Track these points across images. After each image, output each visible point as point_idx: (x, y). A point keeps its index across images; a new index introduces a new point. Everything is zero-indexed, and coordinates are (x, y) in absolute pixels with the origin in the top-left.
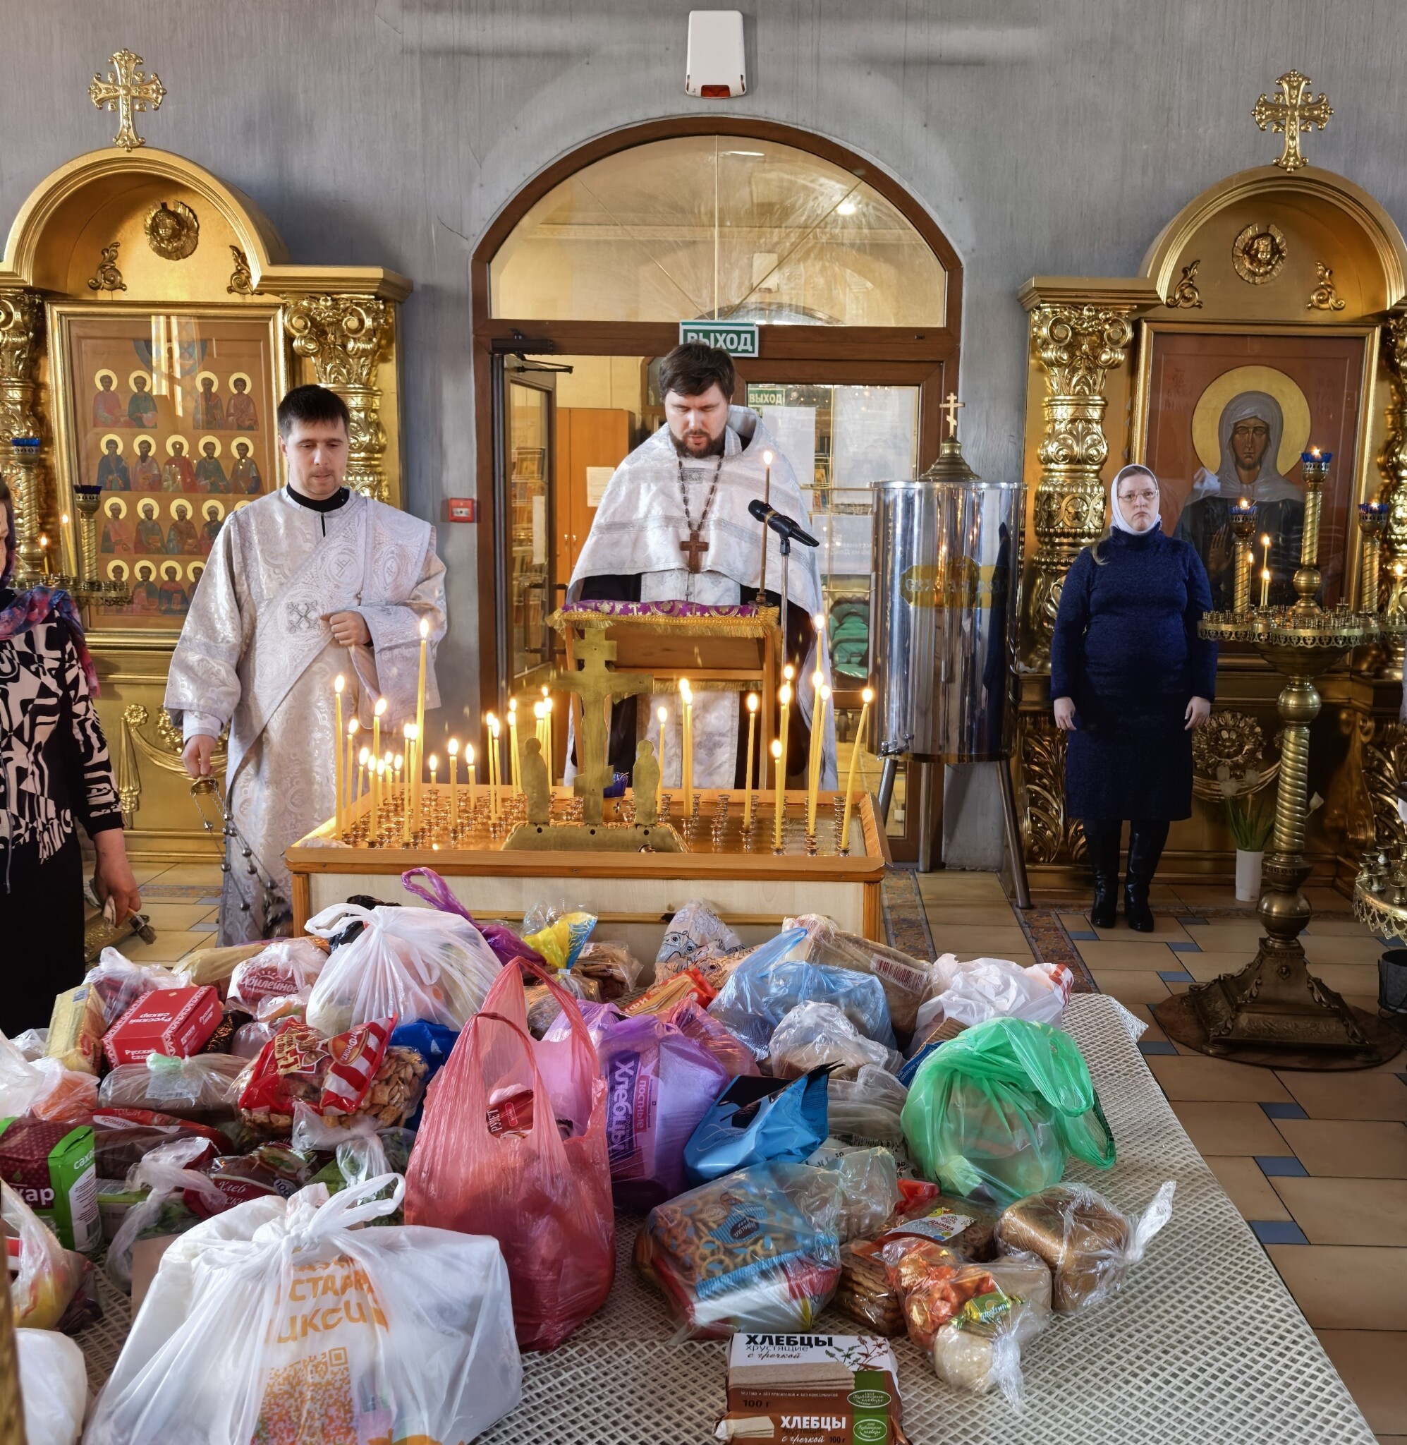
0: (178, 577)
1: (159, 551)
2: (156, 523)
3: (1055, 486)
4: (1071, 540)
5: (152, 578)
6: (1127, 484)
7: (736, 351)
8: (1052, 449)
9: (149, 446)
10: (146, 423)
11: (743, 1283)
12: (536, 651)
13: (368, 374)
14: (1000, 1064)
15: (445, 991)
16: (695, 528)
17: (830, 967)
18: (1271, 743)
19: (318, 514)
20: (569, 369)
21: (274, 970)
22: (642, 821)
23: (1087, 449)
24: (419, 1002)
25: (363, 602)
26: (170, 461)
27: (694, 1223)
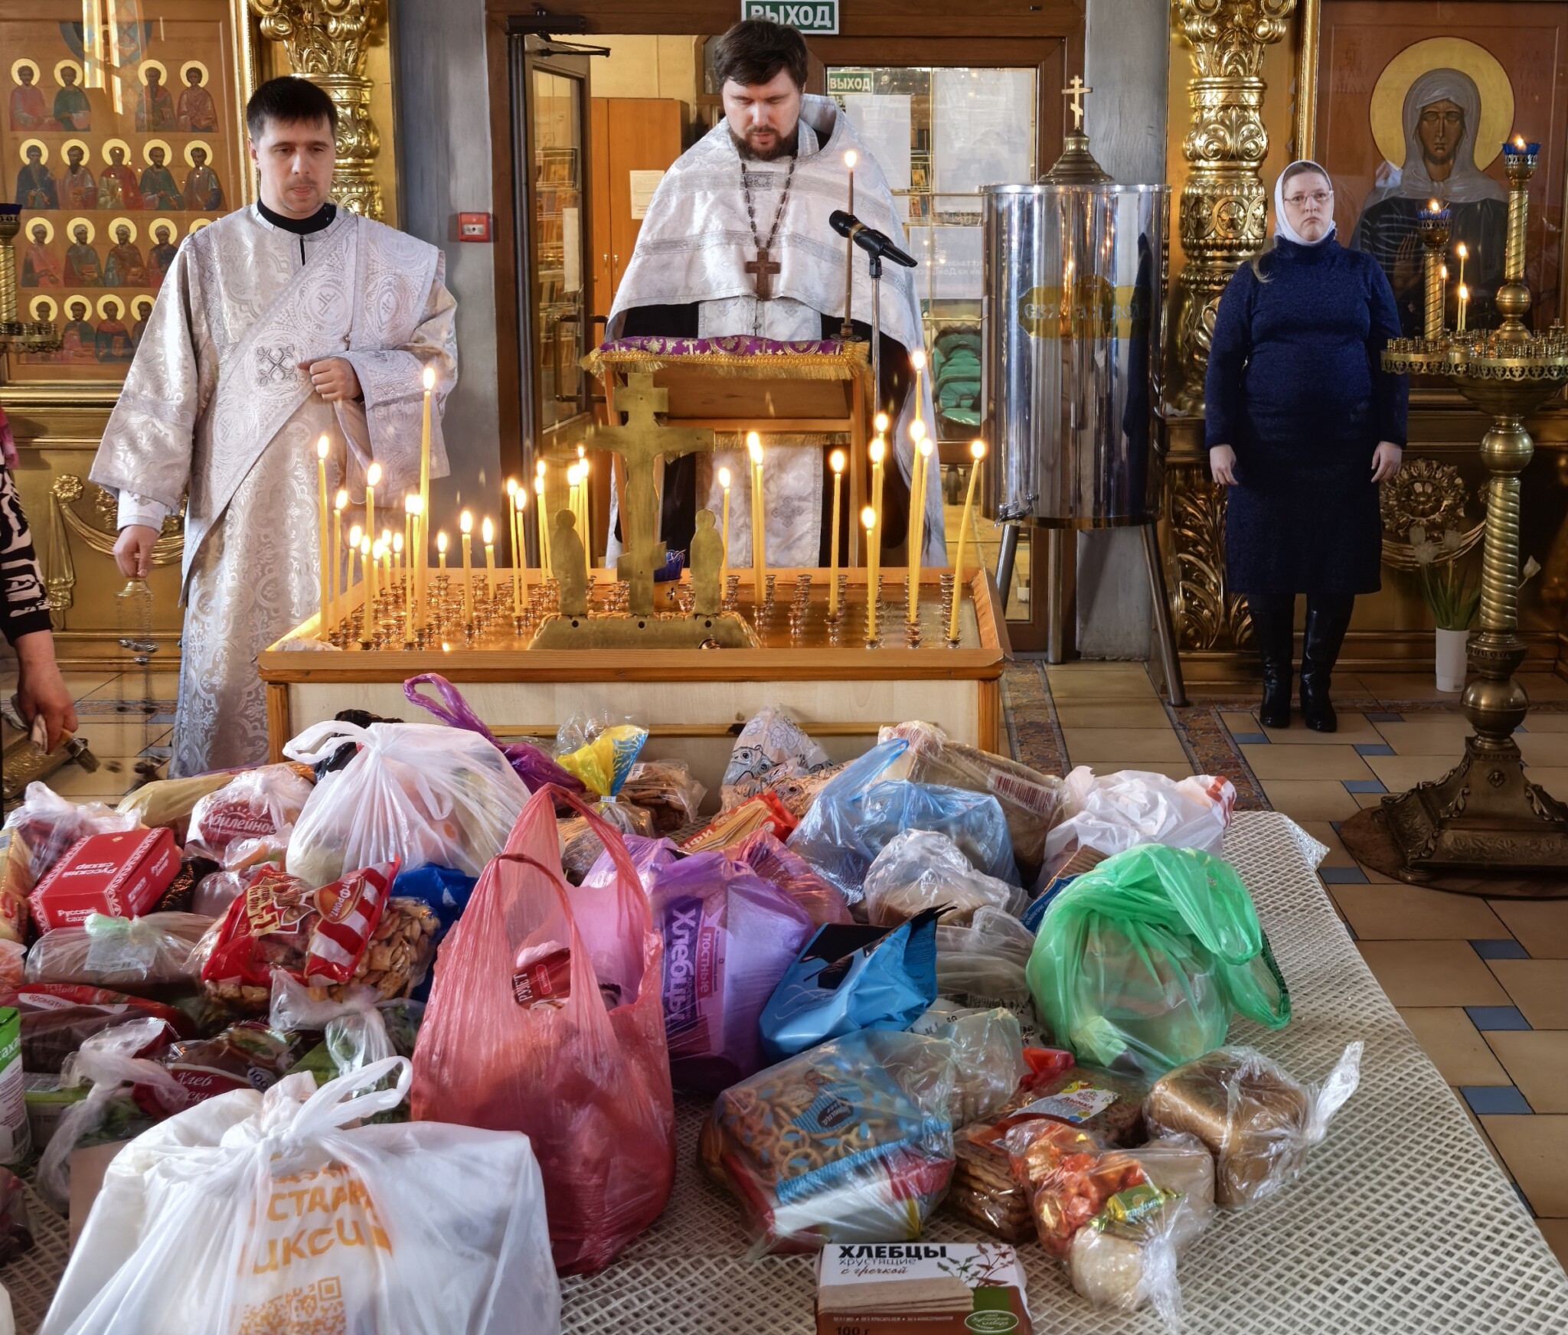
0: (120, 315)
1: (95, 283)
2: (91, 248)
3: (1204, 188)
4: (1225, 253)
5: (87, 317)
6: (1295, 184)
7: (811, 27)
8: (1200, 142)
9: (81, 153)
10: (77, 126)
11: (835, 1182)
12: (569, 399)
13: (355, 61)
14: (1147, 902)
15: (459, 827)
16: (763, 245)
17: (938, 787)
18: (1475, 497)
19: (297, 236)
20: (606, 52)
21: (245, 805)
22: (703, 611)
23: (1243, 142)
24: (427, 842)
25: (352, 346)
26: (108, 171)
27: (773, 1107)
